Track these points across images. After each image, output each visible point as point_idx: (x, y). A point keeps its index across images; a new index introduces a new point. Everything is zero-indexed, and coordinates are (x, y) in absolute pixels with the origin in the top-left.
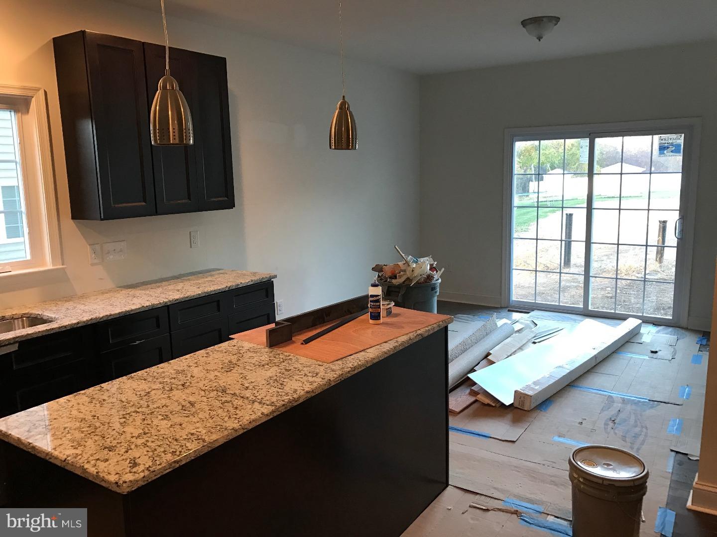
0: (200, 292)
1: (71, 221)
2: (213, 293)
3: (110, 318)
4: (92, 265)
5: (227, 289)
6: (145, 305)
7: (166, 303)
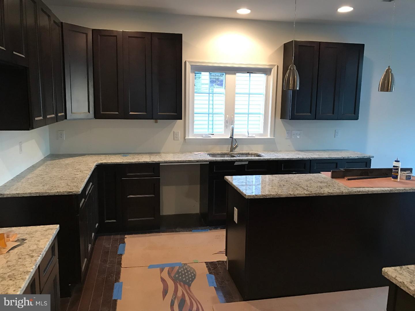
0: (327, 157)
1: (280, 119)
2: (334, 158)
3: (283, 160)
4: (286, 139)
5: (342, 158)
6: (300, 158)
7: (309, 158)
